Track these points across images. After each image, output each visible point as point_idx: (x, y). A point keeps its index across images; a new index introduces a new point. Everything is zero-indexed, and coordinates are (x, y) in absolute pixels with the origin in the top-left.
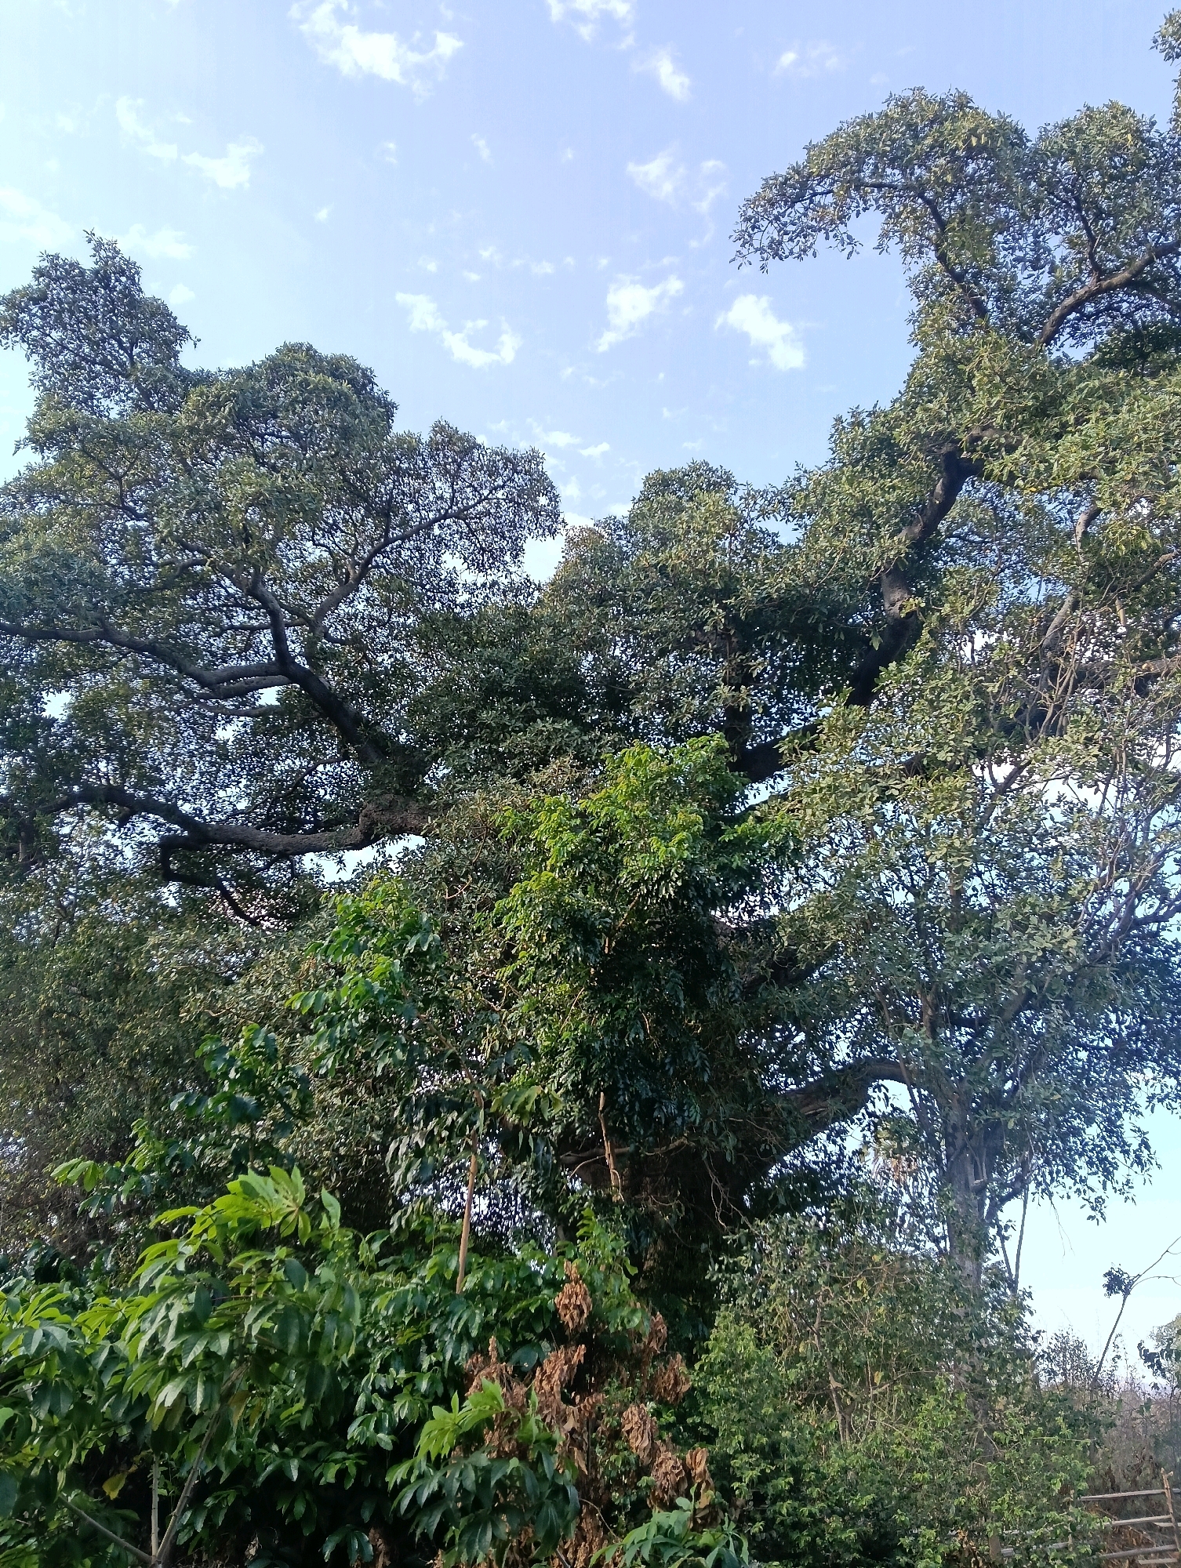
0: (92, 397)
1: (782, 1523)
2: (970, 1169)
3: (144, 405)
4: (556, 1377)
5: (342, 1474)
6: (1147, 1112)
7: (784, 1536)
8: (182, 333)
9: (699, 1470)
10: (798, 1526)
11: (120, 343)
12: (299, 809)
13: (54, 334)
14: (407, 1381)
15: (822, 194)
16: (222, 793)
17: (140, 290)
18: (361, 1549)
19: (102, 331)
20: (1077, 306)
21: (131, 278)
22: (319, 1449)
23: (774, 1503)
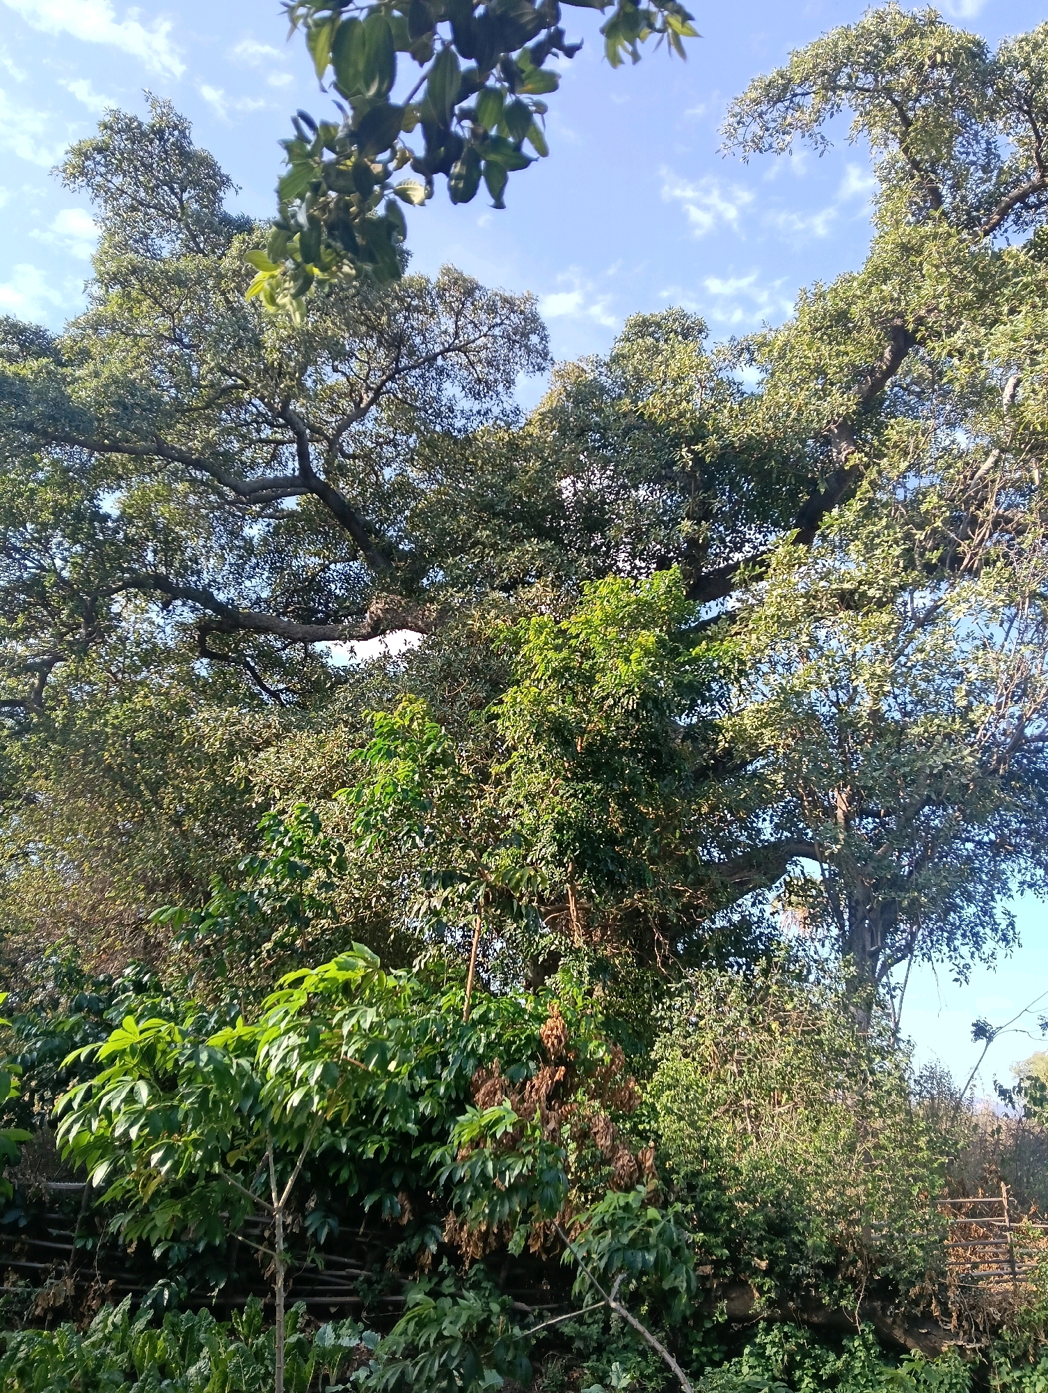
0: (146, 236)
1: (708, 1205)
2: (868, 937)
3: (192, 244)
4: (543, 1090)
5: (379, 1152)
6: (1017, 896)
7: (709, 1215)
8: (225, 182)
9: (648, 1164)
10: (719, 1208)
11: (172, 189)
12: (314, 600)
13: (115, 180)
14: (428, 1086)
15: (803, 94)
16: (248, 583)
17: (190, 143)
18: (392, 1207)
19: (157, 179)
20: (1022, 198)
21: (182, 132)
22: (360, 1132)
23: (702, 1191)
